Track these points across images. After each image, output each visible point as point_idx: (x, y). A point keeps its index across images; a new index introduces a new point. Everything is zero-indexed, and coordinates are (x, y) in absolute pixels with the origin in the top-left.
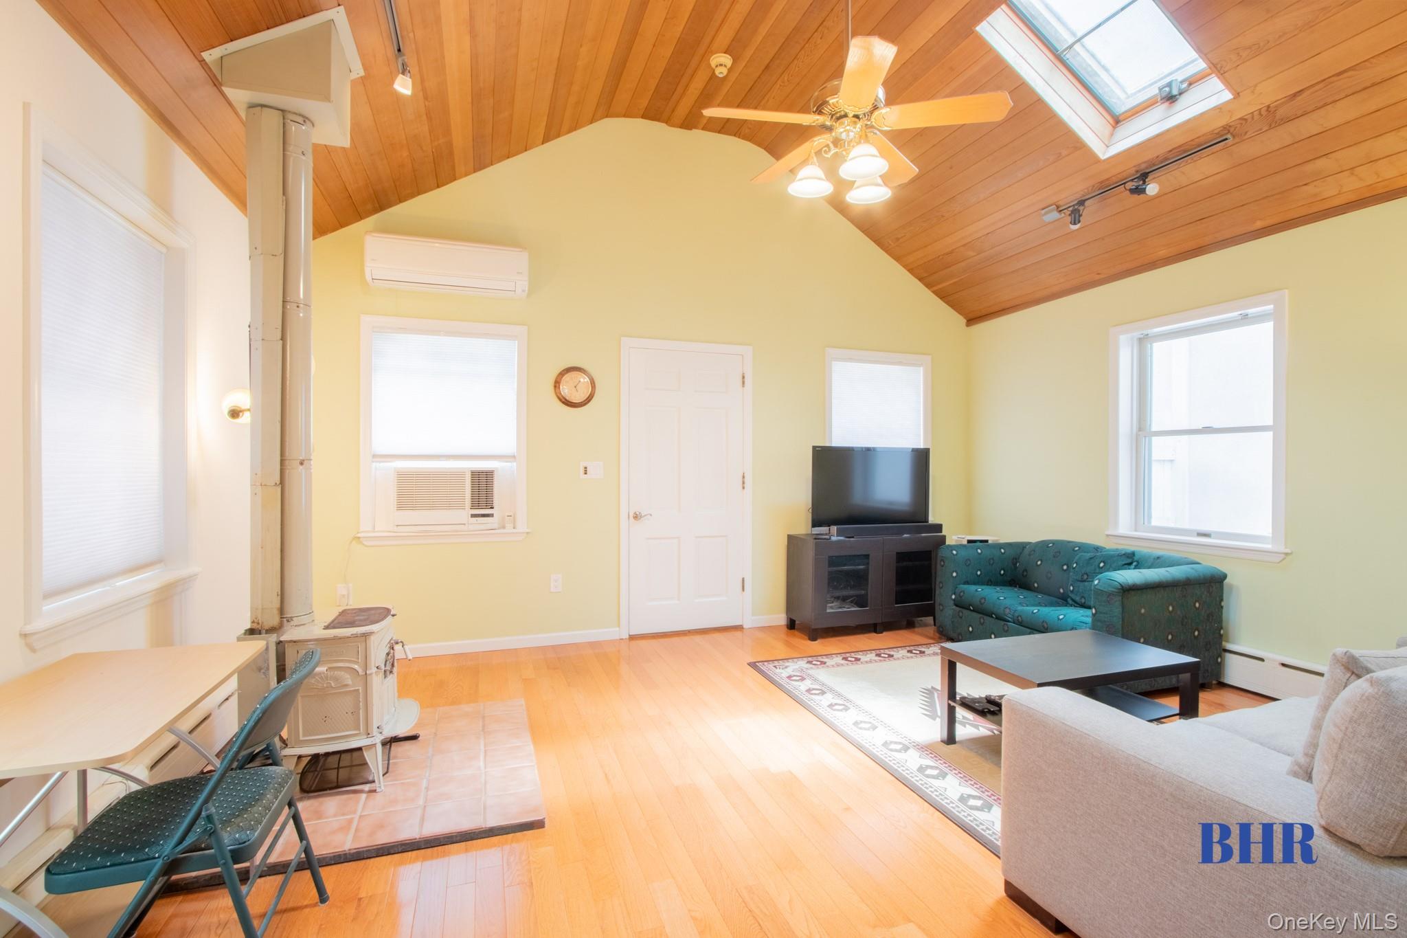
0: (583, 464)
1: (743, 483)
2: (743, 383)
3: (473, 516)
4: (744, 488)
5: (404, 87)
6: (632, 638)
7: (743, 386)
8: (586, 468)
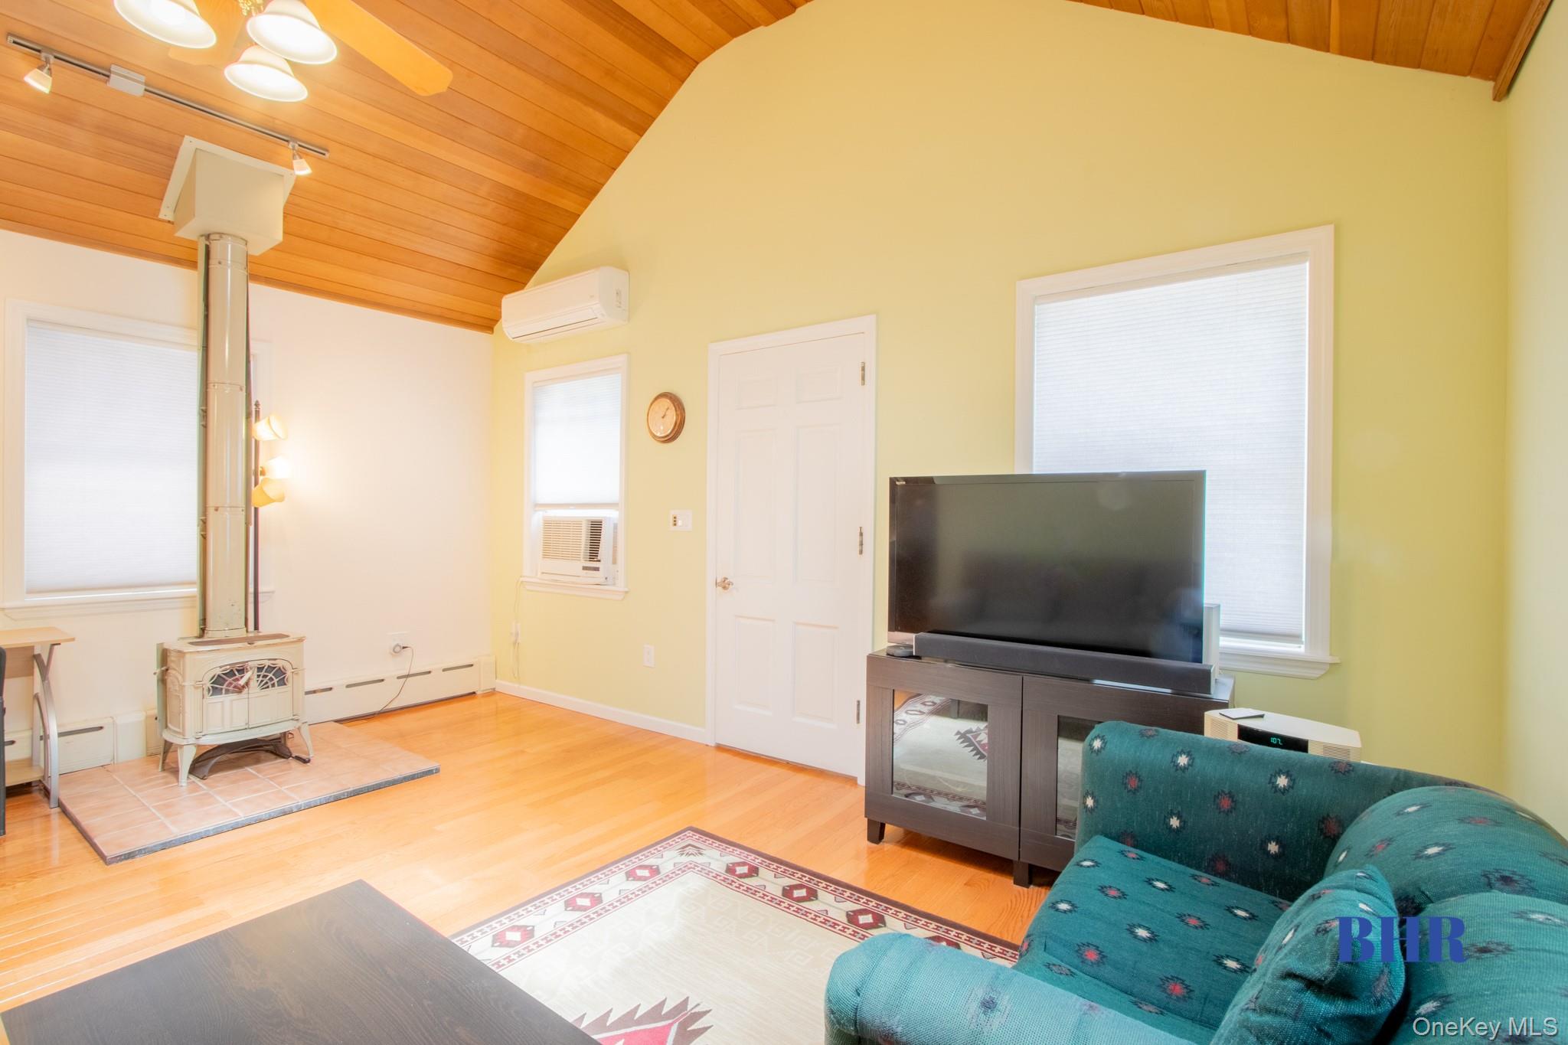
0: (673, 513)
1: (861, 544)
2: (863, 378)
3: (585, 568)
4: (861, 552)
5: (302, 169)
6: (720, 748)
7: (863, 384)
8: (675, 518)
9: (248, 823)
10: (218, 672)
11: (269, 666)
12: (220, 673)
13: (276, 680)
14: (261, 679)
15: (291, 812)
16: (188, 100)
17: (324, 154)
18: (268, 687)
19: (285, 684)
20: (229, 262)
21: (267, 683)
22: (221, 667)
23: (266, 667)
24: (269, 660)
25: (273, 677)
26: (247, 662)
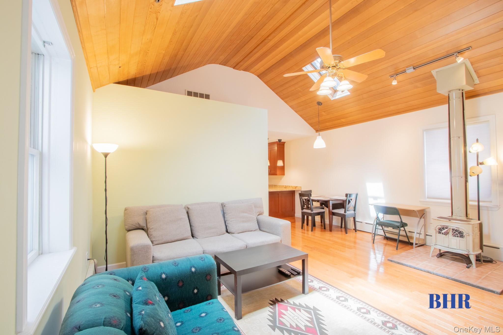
9: (418, 269)
10: (440, 227)
11: (456, 229)
12: (441, 227)
13: (459, 235)
14: (453, 233)
15: (431, 273)
16: (424, 64)
17: (469, 49)
18: (456, 237)
19: (463, 238)
20: (454, 98)
21: (455, 235)
22: (441, 225)
23: (455, 230)
24: (456, 227)
25: (458, 234)
26: (449, 226)
